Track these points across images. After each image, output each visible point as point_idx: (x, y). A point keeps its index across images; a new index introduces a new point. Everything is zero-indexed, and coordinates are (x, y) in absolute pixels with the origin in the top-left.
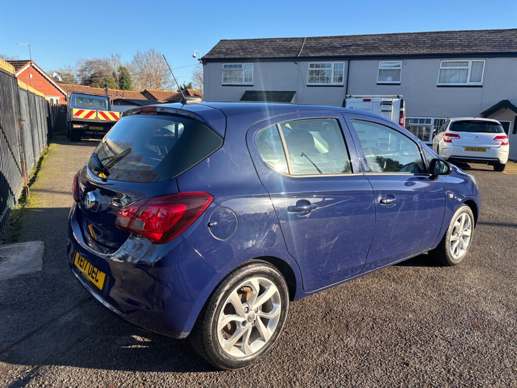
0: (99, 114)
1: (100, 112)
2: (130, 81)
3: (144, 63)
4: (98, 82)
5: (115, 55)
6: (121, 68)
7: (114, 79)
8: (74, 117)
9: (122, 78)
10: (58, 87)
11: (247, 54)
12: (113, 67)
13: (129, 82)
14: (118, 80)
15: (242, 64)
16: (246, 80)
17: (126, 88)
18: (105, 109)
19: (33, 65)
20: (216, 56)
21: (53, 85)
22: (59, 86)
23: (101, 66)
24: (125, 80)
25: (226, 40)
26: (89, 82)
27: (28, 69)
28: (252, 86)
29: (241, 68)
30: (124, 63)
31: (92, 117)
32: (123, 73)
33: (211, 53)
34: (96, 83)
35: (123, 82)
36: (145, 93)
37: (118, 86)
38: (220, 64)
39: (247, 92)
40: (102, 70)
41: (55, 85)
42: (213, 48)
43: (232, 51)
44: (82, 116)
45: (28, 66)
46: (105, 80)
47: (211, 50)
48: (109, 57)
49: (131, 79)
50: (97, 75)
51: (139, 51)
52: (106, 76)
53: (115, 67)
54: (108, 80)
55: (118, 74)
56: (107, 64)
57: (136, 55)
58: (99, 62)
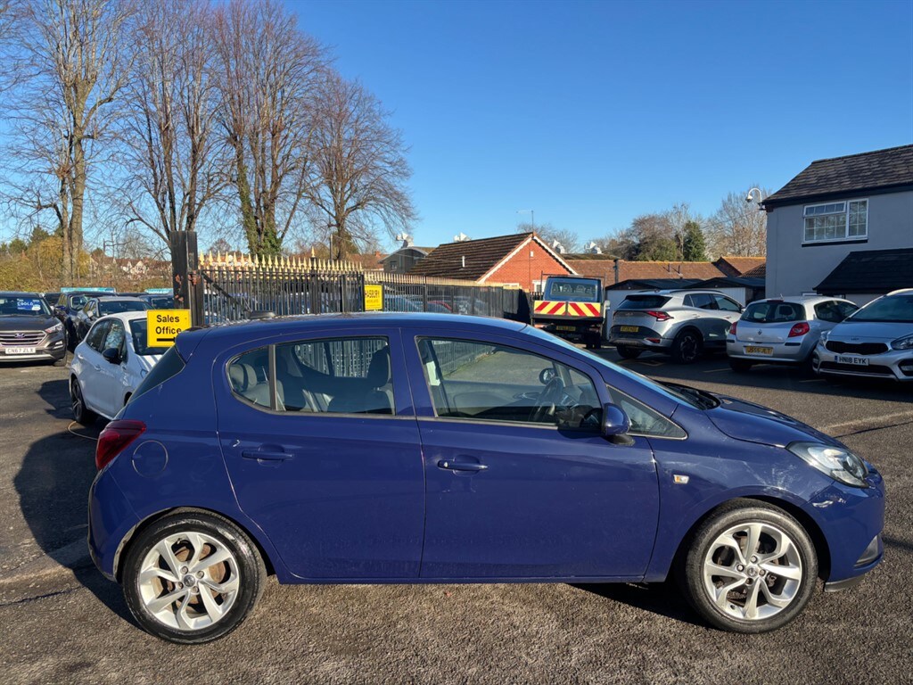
0: (570, 307)
1: (572, 305)
2: (702, 245)
3: (739, 210)
4: (649, 252)
5: (679, 206)
6: (688, 225)
7: (675, 244)
8: (535, 312)
9: (689, 241)
10: (567, 266)
11: (857, 182)
12: (676, 224)
13: (700, 247)
14: (682, 244)
15: (845, 202)
16: (852, 231)
17: (694, 256)
18: (592, 299)
19: (535, 238)
20: (793, 194)
21: (561, 263)
22: (570, 264)
23: (656, 226)
24: (693, 243)
25: (824, 161)
27: (529, 244)
28: (866, 241)
29: (842, 210)
30: (693, 217)
31: (560, 312)
32: (691, 232)
33: (786, 189)
34: (644, 253)
35: (691, 248)
36: (720, 264)
37: (682, 255)
38: (800, 207)
39: (853, 254)
40: (657, 231)
41: (564, 263)
42: (793, 180)
43: (829, 180)
44: (545, 311)
45: (529, 240)
46: (660, 247)
47: (788, 184)
48: (670, 209)
49: (705, 241)
50: (648, 240)
51: (732, 193)
52: (662, 240)
53: (678, 225)
54: (665, 246)
55: (684, 234)
56: (667, 220)
57: (726, 199)
58: (652, 219)
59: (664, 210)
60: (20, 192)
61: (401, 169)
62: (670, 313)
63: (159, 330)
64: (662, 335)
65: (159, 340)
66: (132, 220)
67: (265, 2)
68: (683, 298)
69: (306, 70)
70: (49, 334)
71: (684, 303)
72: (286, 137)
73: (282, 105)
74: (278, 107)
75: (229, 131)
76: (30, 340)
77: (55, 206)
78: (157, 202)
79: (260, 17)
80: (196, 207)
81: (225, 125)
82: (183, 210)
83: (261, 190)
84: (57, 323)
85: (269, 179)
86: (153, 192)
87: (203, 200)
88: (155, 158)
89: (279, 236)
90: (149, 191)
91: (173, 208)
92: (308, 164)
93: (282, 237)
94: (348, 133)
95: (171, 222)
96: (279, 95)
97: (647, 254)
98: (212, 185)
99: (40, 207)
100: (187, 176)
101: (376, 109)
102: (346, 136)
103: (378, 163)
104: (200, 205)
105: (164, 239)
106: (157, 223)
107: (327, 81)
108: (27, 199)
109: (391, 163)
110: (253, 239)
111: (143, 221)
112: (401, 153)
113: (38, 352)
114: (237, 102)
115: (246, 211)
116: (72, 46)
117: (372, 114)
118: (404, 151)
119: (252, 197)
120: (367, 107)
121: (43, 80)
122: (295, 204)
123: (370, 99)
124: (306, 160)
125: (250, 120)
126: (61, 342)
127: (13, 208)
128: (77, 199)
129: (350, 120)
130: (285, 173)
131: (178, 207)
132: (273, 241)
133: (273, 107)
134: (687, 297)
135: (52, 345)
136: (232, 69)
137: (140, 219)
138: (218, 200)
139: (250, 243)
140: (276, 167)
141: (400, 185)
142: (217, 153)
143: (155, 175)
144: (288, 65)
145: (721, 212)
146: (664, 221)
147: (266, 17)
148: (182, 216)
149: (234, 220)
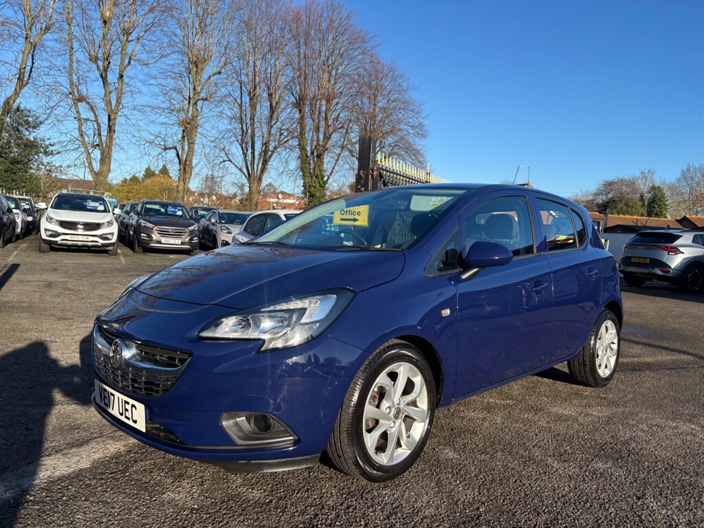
2: (665, 205)
3: (696, 179)
4: (616, 208)
5: (646, 172)
6: (653, 188)
7: (640, 203)
9: (652, 201)
12: (642, 187)
13: (663, 207)
14: (646, 204)
23: (624, 188)
24: (657, 203)
26: (604, 208)
30: (658, 181)
32: (655, 194)
34: (612, 209)
35: (654, 207)
36: (683, 221)
37: (644, 212)
40: (625, 192)
46: (627, 205)
48: (638, 174)
49: (667, 203)
50: (616, 199)
51: (691, 164)
52: (629, 199)
53: (644, 187)
54: (631, 204)
55: (648, 196)
56: (633, 183)
57: (685, 169)
58: (622, 181)
59: (632, 174)
60: (153, 138)
61: (421, 132)
62: (681, 249)
63: (343, 212)
64: (673, 267)
65: (342, 219)
66: (224, 161)
67: (330, 3)
68: (692, 237)
69: (356, 53)
70: (190, 231)
71: (693, 242)
72: (337, 104)
73: (335, 79)
74: (332, 82)
75: (296, 99)
76: (178, 235)
77: (175, 148)
78: (242, 148)
79: (325, 14)
80: (270, 153)
81: (293, 95)
82: (260, 154)
83: (315, 143)
84: (194, 224)
85: (321, 136)
86: (240, 141)
87: (275, 148)
88: (244, 117)
89: (325, 179)
90: (238, 141)
91: (253, 153)
92: (351, 125)
93: (328, 180)
94: (382, 103)
95: (251, 164)
96: (334, 72)
97: (614, 210)
98: (282, 137)
99: (165, 149)
100: (265, 130)
101: (405, 85)
102: (380, 105)
103: (402, 126)
104: (273, 152)
105: (245, 176)
106: (241, 164)
107: (370, 63)
108: (157, 143)
109: (412, 127)
110: (307, 180)
111: (232, 162)
112: (421, 120)
113: (183, 243)
114: (303, 77)
115: (304, 159)
116: (197, 33)
117: (401, 88)
118: (423, 117)
119: (308, 149)
120: (397, 83)
121: (175, 58)
122: (339, 155)
123: (401, 77)
124: (350, 121)
125: (312, 90)
126: (196, 238)
127: (147, 149)
128: (191, 143)
129: (385, 92)
130: (335, 131)
131: (257, 153)
132: (321, 183)
133: (329, 81)
134: (695, 237)
135: (191, 239)
136: (302, 51)
137: (230, 161)
138: (286, 148)
139: (304, 183)
140: (328, 126)
141: (418, 143)
142: (288, 114)
143: (242, 128)
144: (343, 49)
145: (679, 179)
146: (631, 184)
147: (330, 14)
148: (259, 160)
149: (294, 164)
